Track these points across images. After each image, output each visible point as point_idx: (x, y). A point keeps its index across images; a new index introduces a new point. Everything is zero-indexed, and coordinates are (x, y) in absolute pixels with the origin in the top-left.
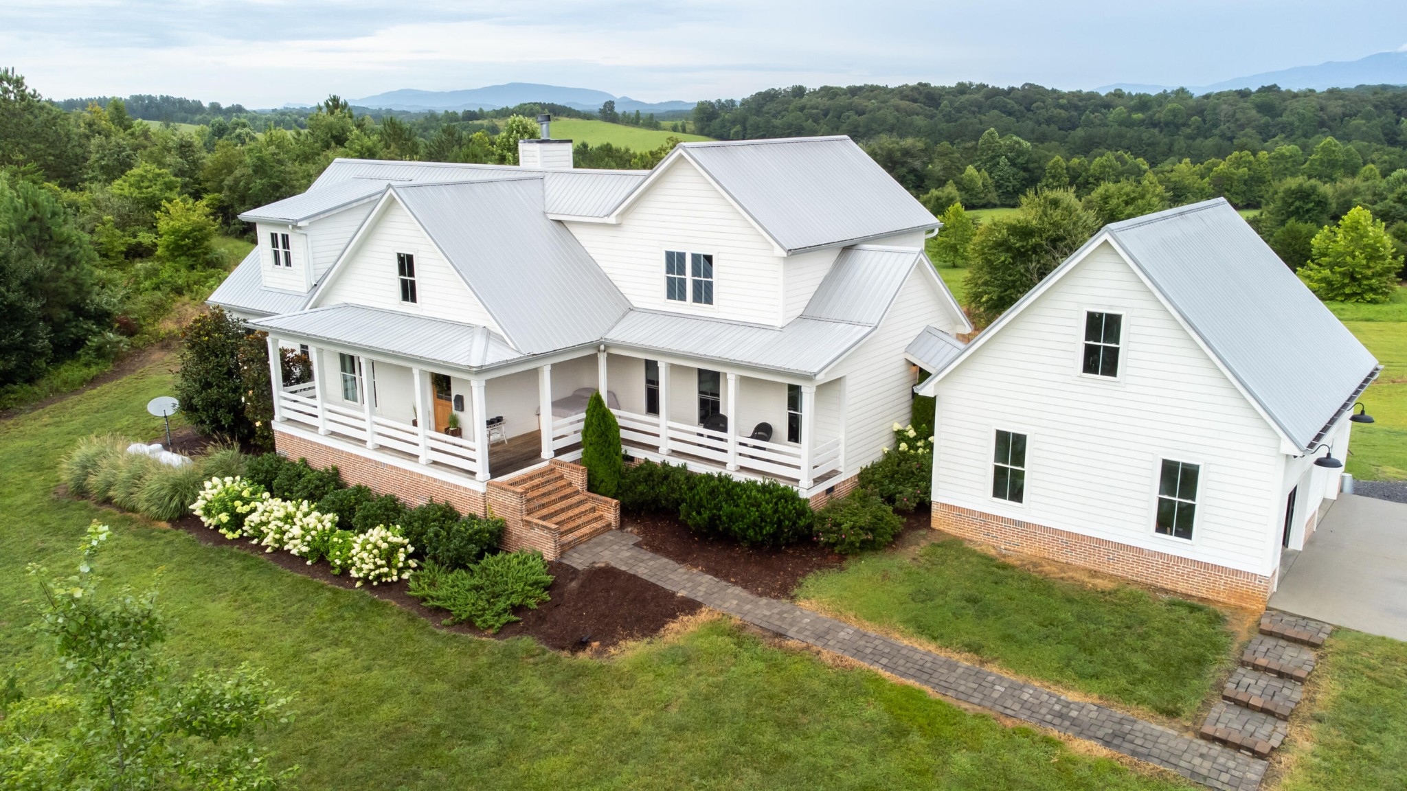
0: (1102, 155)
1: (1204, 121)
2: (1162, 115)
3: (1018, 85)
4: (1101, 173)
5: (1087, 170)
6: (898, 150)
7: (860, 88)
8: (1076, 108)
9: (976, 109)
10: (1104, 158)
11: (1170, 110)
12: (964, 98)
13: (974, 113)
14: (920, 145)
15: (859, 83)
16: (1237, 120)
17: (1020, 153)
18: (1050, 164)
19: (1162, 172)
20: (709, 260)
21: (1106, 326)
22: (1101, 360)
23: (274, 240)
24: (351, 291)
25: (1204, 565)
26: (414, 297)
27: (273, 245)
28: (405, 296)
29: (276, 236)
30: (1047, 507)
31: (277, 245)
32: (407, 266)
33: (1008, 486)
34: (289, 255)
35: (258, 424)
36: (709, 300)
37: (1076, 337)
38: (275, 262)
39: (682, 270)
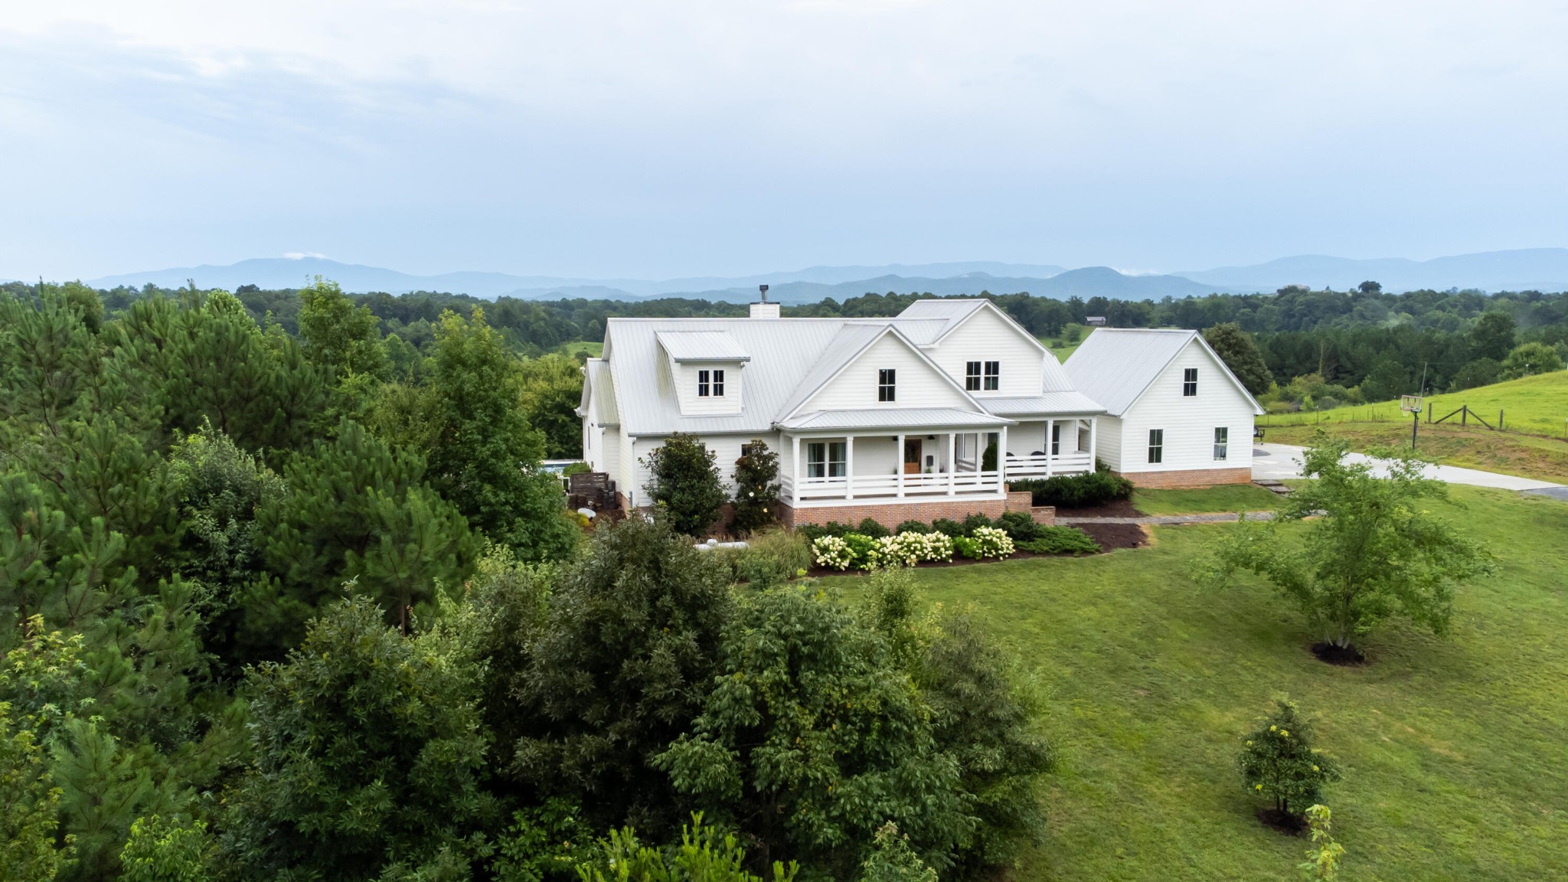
20: (996, 365)
21: (1191, 374)
22: (1190, 390)
23: (704, 376)
24: (828, 401)
25: (1231, 469)
26: (891, 398)
27: (701, 381)
28: (882, 398)
29: (707, 373)
30: (1172, 461)
31: (707, 380)
32: (887, 377)
33: (1155, 455)
34: (721, 386)
35: (765, 510)
36: (995, 387)
37: (1181, 381)
38: (701, 394)
39: (978, 372)
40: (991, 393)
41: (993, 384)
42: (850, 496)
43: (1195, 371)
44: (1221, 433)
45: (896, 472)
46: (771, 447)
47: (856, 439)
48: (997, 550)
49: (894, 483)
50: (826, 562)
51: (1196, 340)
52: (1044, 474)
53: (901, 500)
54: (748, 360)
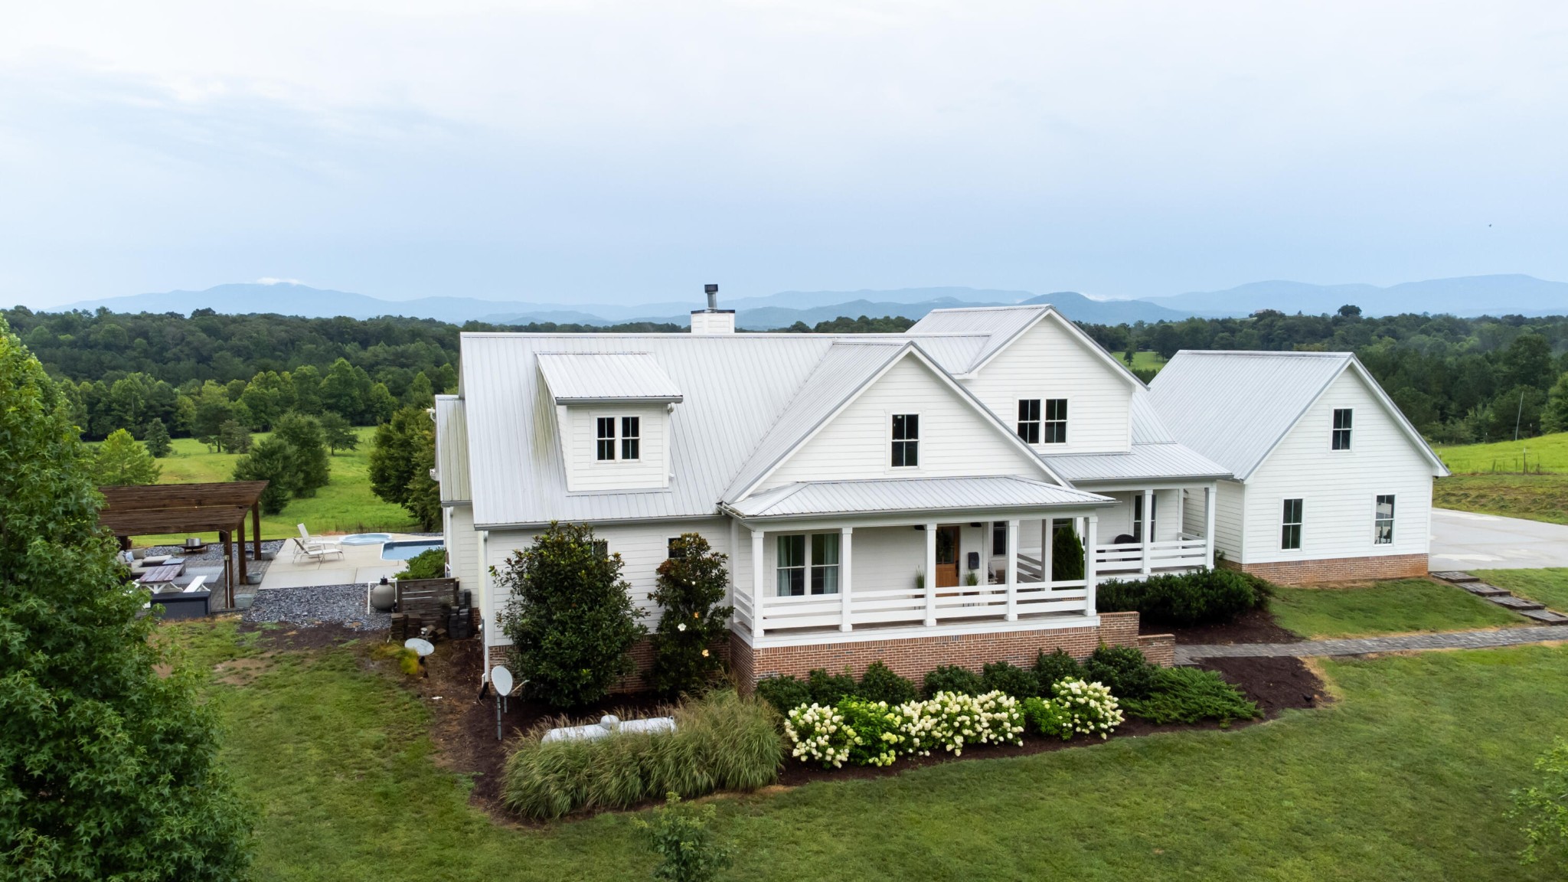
20: (1063, 404)
21: (1343, 418)
22: (1341, 440)
23: (605, 427)
24: (813, 465)
25: (1399, 557)
26: (912, 460)
27: (601, 434)
28: (897, 461)
29: (611, 421)
30: (1315, 546)
31: (611, 433)
32: (906, 427)
33: (1291, 538)
34: (636, 443)
35: (706, 653)
36: (1061, 438)
37: (1328, 427)
38: (601, 456)
39: (1036, 415)
40: (1055, 448)
41: (1058, 434)
42: (847, 626)
43: (1347, 414)
44: (1386, 503)
45: (920, 583)
46: (715, 542)
47: (857, 533)
48: (1096, 721)
49: (919, 602)
50: (809, 754)
51: (1351, 368)
52: (1137, 571)
53: (932, 631)
54: (679, 400)
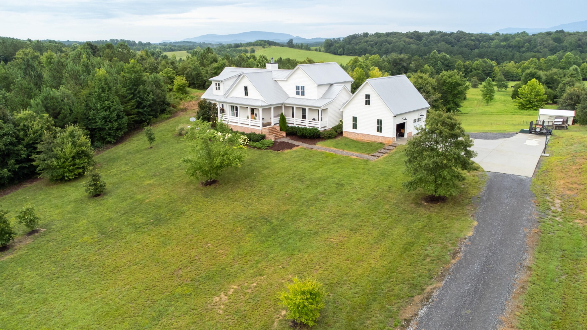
0: (477, 60)
1: (531, 45)
2: (513, 43)
3: (455, 32)
4: (477, 67)
5: (471, 66)
6: (398, 59)
7: (391, 33)
8: (478, 40)
9: (437, 42)
10: (478, 61)
11: (516, 41)
12: (432, 37)
13: (436, 43)
14: (407, 57)
15: (390, 31)
16: (544, 45)
17: (446, 60)
18: (457, 64)
19: (502, 67)
20: (304, 87)
22: (368, 103)
25: (384, 137)
26: (247, 95)
29: (217, 84)
30: (360, 130)
32: (246, 89)
33: (355, 126)
37: (364, 99)
38: (216, 89)
39: (299, 89)
40: (302, 97)
41: (303, 94)
43: (369, 96)
44: (380, 122)
45: (248, 118)
49: (248, 121)
